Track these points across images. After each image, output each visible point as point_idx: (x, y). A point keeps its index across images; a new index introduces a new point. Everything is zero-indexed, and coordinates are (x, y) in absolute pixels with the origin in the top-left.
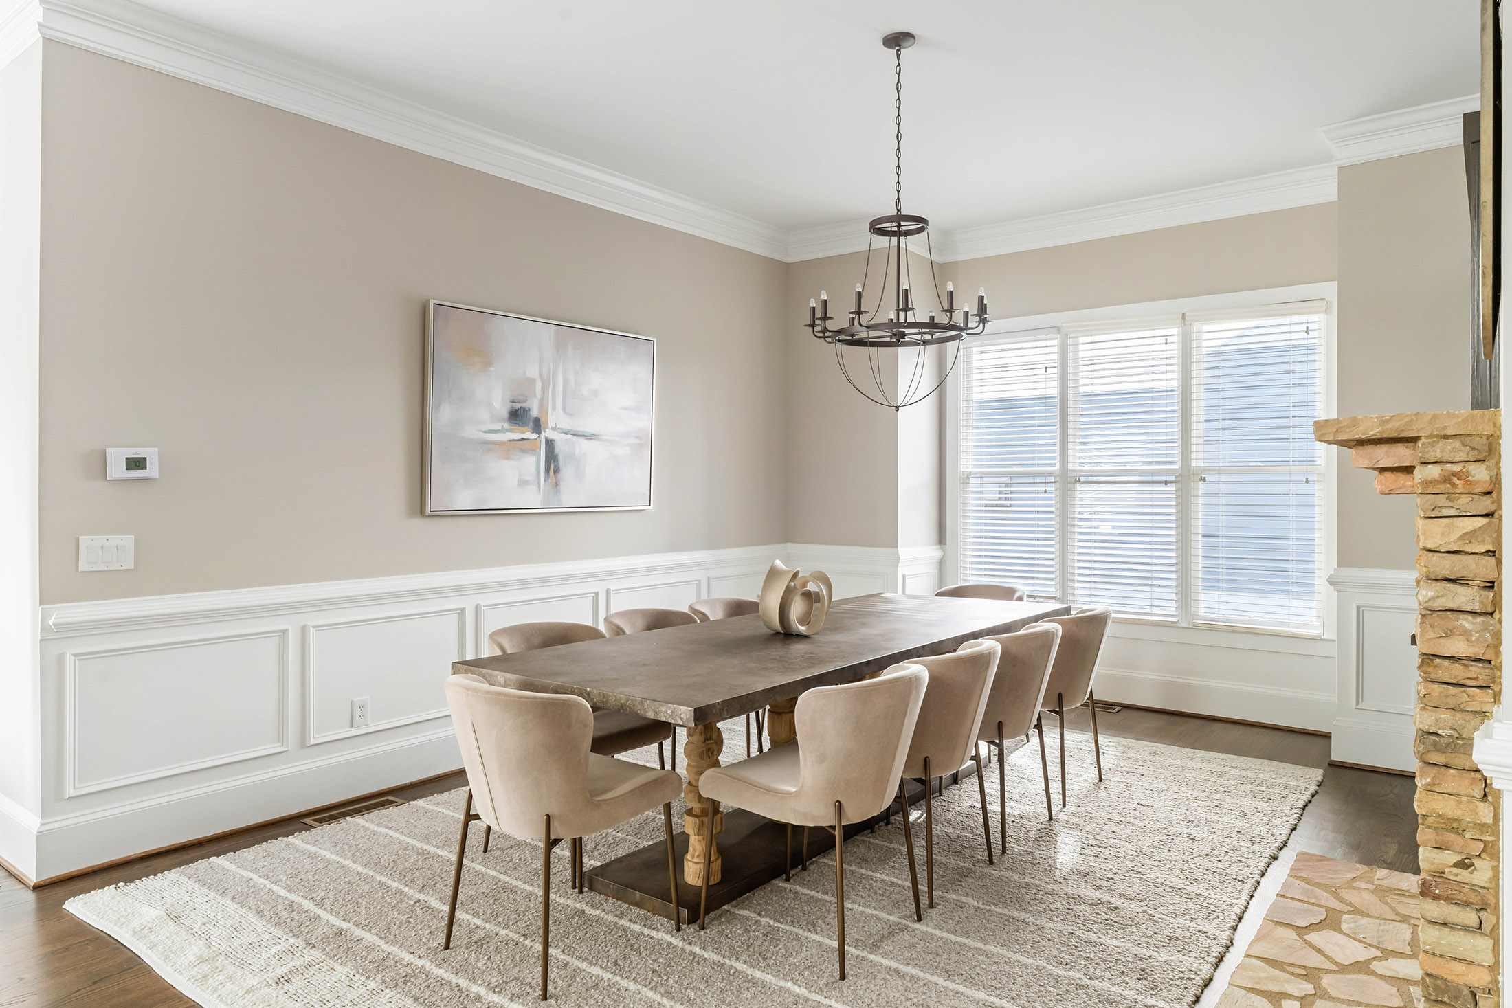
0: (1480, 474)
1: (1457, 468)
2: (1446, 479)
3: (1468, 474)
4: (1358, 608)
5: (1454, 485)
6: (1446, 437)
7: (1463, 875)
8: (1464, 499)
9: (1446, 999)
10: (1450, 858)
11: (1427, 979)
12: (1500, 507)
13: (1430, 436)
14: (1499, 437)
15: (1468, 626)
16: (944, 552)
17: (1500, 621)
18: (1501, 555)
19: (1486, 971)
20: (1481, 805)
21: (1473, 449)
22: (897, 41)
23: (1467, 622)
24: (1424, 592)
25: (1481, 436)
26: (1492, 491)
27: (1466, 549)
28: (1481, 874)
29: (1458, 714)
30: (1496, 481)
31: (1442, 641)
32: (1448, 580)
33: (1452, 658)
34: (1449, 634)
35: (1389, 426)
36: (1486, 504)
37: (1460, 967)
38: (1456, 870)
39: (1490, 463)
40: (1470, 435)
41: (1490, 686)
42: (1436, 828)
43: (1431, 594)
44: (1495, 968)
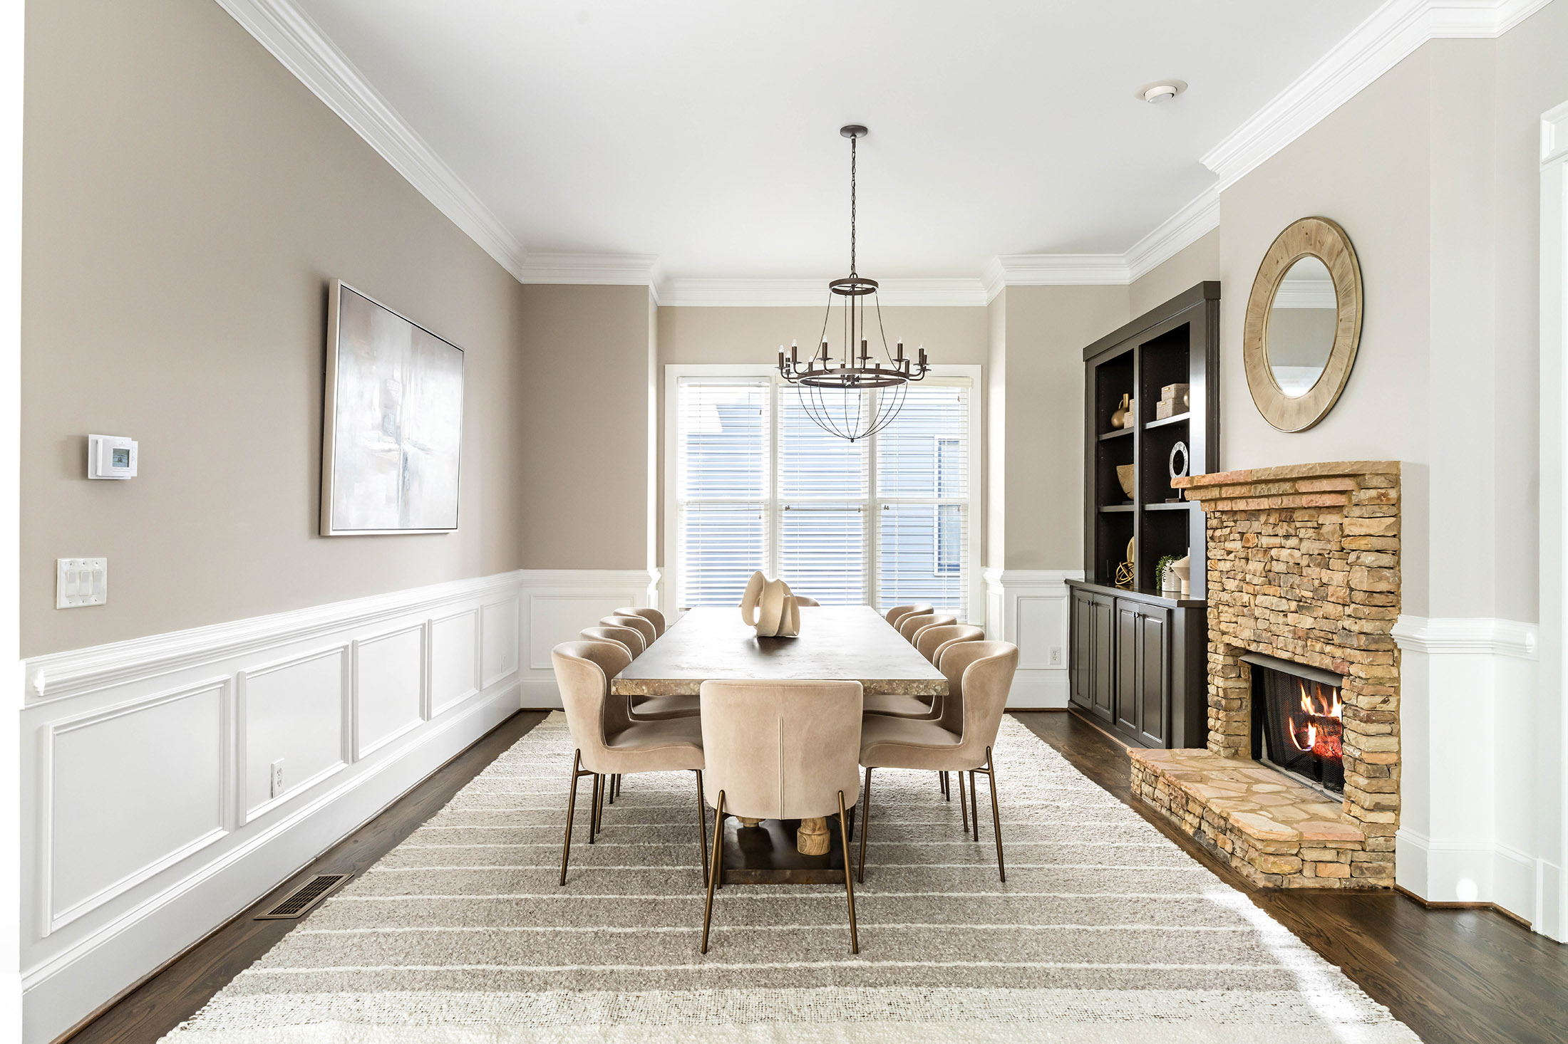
0: (1393, 494)
1: (1383, 491)
2: (1379, 497)
3: (1388, 494)
4: (1018, 598)
5: (1382, 500)
6: (1377, 474)
7: (1385, 707)
8: (1385, 508)
9: (1378, 775)
10: (1379, 699)
11: (1369, 767)
12: (1400, 512)
13: (1371, 474)
14: (1400, 475)
15: (1388, 575)
16: (661, 573)
17: (1400, 571)
18: (1400, 536)
19: (1395, 754)
20: (1392, 668)
21: (1390, 481)
22: (854, 131)
23: (1387, 573)
24: (1370, 558)
25: (1391, 474)
26: (1397, 503)
27: (1386, 534)
28: (1391, 706)
29: (1382, 622)
30: (1399, 499)
31: (1375, 584)
32: (1378, 551)
33: (1381, 593)
34: (1380, 579)
35: (1354, 467)
36: (1393, 511)
37: (1384, 756)
38: (1382, 705)
39: (1397, 489)
40: (1388, 474)
41: (1396, 605)
42: (1373, 684)
43: (1373, 559)
44: (1399, 753)
